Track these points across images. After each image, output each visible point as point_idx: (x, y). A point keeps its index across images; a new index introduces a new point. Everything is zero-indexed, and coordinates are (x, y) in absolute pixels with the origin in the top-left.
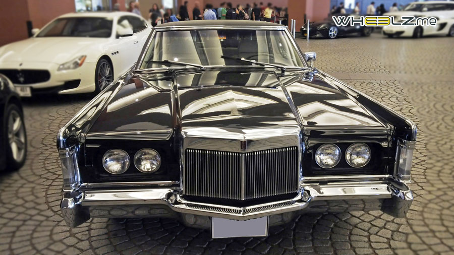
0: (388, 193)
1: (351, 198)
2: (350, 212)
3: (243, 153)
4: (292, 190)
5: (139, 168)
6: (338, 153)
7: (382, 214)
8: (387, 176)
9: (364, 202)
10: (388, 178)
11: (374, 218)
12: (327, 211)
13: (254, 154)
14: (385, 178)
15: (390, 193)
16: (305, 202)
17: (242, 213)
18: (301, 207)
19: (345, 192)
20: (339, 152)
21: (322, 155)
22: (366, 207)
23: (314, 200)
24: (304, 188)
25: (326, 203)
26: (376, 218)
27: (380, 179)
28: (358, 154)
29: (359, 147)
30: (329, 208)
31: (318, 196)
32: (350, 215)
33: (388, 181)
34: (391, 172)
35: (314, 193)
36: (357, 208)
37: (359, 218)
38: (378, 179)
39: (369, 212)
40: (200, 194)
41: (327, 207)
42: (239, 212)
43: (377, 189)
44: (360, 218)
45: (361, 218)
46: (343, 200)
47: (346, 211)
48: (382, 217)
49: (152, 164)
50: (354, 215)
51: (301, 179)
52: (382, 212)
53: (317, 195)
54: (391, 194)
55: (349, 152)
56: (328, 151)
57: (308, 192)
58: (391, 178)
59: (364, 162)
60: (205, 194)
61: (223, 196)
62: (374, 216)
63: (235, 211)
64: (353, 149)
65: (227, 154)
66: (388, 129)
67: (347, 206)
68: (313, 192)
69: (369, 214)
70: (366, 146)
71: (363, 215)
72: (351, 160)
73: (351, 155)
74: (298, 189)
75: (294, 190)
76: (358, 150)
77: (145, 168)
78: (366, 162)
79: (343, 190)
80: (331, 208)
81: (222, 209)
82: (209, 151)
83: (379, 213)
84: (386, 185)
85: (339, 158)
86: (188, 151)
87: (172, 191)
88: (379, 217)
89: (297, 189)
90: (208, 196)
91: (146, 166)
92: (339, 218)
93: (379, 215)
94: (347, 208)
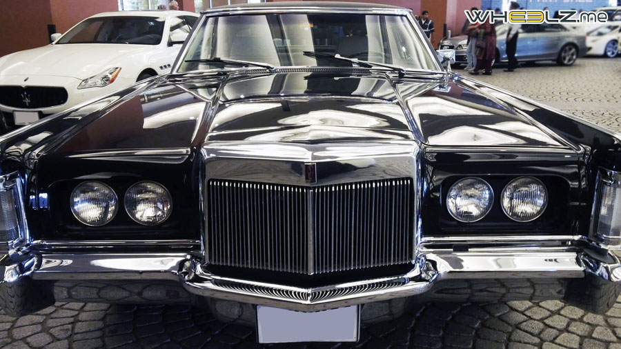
0: (577, 268)
1: (510, 276)
2: (509, 303)
3: (310, 188)
4: (402, 260)
5: (134, 215)
6: (487, 196)
7: (562, 308)
8: (577, 238)
9: (533, 284)
10: (578, 241)
11: (548, 313)
12: (468, 300)
13: (331, 189)
14: (572, 241)
15: (582, 269)
16: (427, 281)
17: (309, 298)
18: (419, 289)
19: (499, 265)
20: (490, 194)
21: (458, 199)
22: (537, 294)
23: (443, 276)
24: (425, 256)
25: (466, 285)
26: (553, 313)
27: (564, 243)
28: (524, 198)
29: (526, 184)
30: (472, 295)
31: (451, 272)
32: (508, 309)
33: (577, 247)
34: (584, 232)
35: (444, 267)
36: (521, 295)
37: (523, 313)
38: (560, 243)
39: (541, 304)
40: (235, 262)
41: (469, 291)
42: (305, 296)
43: (555, 260)
44: (526, 313)
45: (528, 313)
46: (496, 280)
47: (503, 301)
48: (562, 312)
49: (157, 208)
50: (514, 307)
51: (419, 239)
52: (561, 304)
53: (448, 270)
54: (584, 271)
55: (507, 194)
56: (469, 192)
57: (434, 263)
58: (585, 242)
59: (535, 212)
60: (243, 263)
61: (275, 267)
62: (549, 310)
63: (298, 295)
64: (516, 187)
65: (281, 189)
66: (579, 152)
67: (503, 291)
68: (442, 265)
69: (540, 307)
70: (538, 184)
71: (529, 308)
72: (512, 208)
73: (511, 199)
74: (414, 257)
75: (406, 259)
76: (524, 189)
77: (144, 216)
78: (539, 212)
79: (496, 261)
80: (476, 294)
81: (275, 290)
82: (249, 183)
83: (556, 305)
84: (574, 255)
85: (490, 204)
86: (213, 183)
87: (189, 257)
88: (558, 312)
89: (411, 257)
90: (249, 266)
91: (145, 212)
92: (489, 313)
93: (557, 308)
94: (504, 295)
